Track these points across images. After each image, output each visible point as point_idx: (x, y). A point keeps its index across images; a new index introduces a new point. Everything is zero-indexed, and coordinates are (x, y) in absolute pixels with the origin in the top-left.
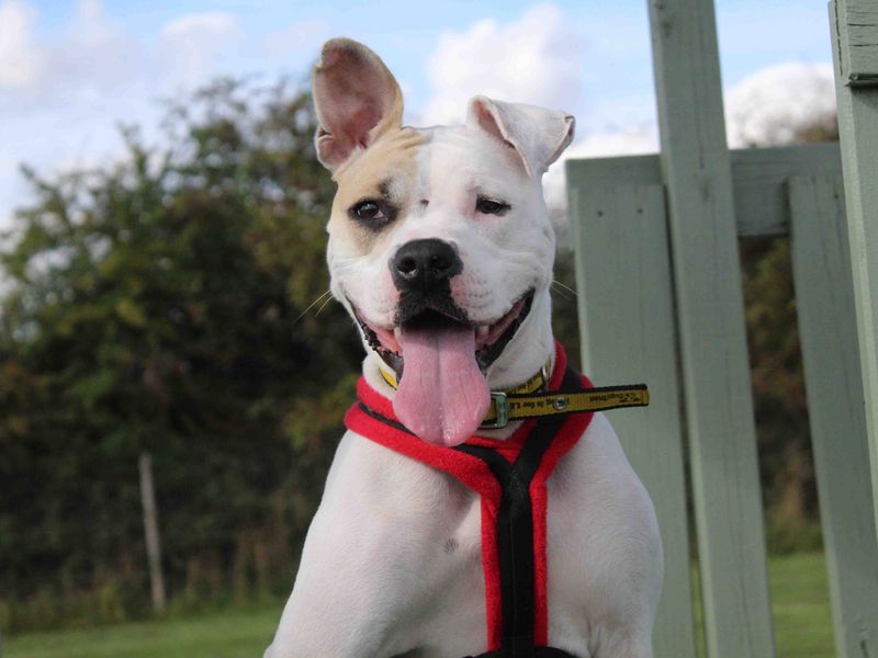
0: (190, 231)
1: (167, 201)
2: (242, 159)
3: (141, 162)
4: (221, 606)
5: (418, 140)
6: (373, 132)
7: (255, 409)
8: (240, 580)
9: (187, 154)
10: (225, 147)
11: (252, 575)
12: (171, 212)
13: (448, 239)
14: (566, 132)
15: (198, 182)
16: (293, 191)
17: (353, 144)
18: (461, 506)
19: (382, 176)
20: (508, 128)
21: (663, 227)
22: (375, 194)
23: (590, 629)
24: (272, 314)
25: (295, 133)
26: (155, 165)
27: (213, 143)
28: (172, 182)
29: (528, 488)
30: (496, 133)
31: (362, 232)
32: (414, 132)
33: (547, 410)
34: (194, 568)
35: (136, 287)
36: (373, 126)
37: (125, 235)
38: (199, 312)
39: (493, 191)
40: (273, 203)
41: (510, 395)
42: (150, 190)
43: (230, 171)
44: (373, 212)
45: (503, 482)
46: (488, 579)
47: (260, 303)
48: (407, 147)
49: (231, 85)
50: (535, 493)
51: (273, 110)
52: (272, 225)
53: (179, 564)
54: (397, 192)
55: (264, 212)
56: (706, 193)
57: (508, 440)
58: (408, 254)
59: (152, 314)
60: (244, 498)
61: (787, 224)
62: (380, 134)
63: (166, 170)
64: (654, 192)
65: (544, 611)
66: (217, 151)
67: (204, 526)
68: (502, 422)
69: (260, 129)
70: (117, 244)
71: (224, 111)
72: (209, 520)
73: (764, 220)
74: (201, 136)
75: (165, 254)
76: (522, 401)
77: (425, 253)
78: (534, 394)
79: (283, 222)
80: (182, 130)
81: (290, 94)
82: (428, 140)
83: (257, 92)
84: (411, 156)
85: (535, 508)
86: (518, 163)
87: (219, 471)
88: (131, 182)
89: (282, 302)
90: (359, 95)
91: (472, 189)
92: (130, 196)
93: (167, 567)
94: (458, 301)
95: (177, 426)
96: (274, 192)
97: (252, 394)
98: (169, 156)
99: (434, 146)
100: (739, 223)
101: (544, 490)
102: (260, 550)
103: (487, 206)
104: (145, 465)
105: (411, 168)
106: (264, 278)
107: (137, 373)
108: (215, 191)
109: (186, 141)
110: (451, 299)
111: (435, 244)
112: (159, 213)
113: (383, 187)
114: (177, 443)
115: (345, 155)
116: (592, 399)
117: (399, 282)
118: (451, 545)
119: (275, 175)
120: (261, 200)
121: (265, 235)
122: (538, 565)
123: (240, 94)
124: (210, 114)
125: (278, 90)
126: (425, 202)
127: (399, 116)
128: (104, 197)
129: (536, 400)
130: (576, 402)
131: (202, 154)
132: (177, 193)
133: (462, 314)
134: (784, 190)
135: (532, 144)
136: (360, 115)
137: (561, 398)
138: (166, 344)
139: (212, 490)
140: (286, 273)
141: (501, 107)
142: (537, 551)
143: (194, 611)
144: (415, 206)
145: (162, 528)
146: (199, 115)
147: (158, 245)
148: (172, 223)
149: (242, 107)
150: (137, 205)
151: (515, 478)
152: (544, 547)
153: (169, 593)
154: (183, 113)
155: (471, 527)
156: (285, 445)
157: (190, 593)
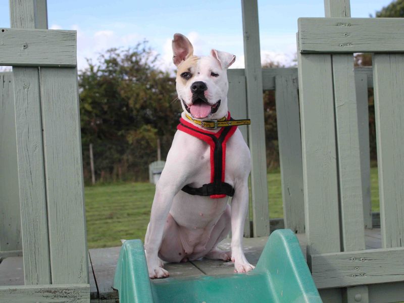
0: (104, 86)
1: (98, 78)
2: (118, 69)
3: (92, 68)
4: (109, 183)
5: (197, 59)
6: (186, 57)
7: (120, 133)
8: (114, 177)
9: (104, 67)
10: (114, 65)
11: (117, 175)
12: (99, 81)
13: (204, 82)
14: (233, 59)
15: (107, 74)
16: (131, 78)
17: (181, 60)
18: (205, 148)
19: (188, 67)
20: (219, 57)
21: (245, 87)
22: (187, 71)
23: (234, 179)
24: (125, 109)
25: (132, 62)
26: (95, 69)
27: (111, 64)
28: (100, 74)
29: (221, 144)
30: (216, 58)
31: (184, 80)
32: (196, 57)
33: (227, 125)
34: (103, 173)
35: (90, 100)
36: (186, 55)
37: (87, 87)
38: (106, 108)
39: (215, 71)
40: (126, 80)
41: (218, 121)
42: (94, 75)
43: (115, 71)
44: (187, 75)
45: (216, 143)
46: (211, 166)
47: (122, 106)
48: (195, 60)
49: (115, 50)
50: (223, 146)
51: (127, 56)
52: (125, 86)
53: (99, 172)
54: (193, 71)
55: (124, 82)
56: (256, 78)
57: (217, 133)
58: (195, 85)
59: (93, 108)
60: (116, 156)
61: (274, 87)
62: (188, 57)
63: (98, 70)
64: (243, 78)
65: (224, 174)
66: (111, 66)
67: (105, 163)
68: (216, 128)
69: (123, 61)
70: (85, 89)
71: (114, 56)
72: (107, 161)
73: (269, 86)
74: (107, 62)
75: (97, 93)
76: (221, 123)
77: (199, 85)
78: (224, 121)
79: (128, 85)
80: (103, 60)
81: (131, 52)
82: (199, 59)
83: (123, 51)
84: (196, 62)
85: (223, 149)
86: (220, 64)
87: (110, 149)
88: (89, 73)
89: (127, 106)
90: (183, 48)
91: (210, 70)
92: (89, 77)
93: (96, 173)
94: (206, 97)
95: (99, 137)
96: (127, 78)
97: (119, 129)
98: (99, 67)
99: (201, 60)
100: (263, 87)
101: (225, 145)
102: (120, 169)
103: (213, 75)
104: (91, 146)
105: (196, 65)
106: (123, 100)
107: (89, 123)
108: (111, 77)
109: (103, 64)
110: (204, 96)
111: (201, 83)
112: (96, 82)
113: (189, 69)
114: (99, 141)
115: (180, 62)
116: (238, 122)
117: (192, 91)
118: (203, 158)
119: (127, 73)
120: (122, 79)
121: (123, 89)
122: (223, 163)
123: (117, 52)
124: (110, 57)
125: (128, 51)
126: (199, 73)
127: (192, 52)
128: (82, 77)
129: (224, 123)
130: (233, 123)
131: (107, 67)
132: (101, 77)
133: (206, 100)
134: (274, 78)
135: (224, 61)
136: (183, 52)
137: (230, 122)
138: (97, 115)
139: (108, 153)
140: (129, 99)
141: (217, 51)
142: (223, 159)
143: (103, 184)
144: (196, 74)
145: (95, 163)
146: (107, 57)
147: (96, 90)
148: (100, 84)
149: (118, 55)
150: (90, 79)
151: (219, 142)
152: (225, 158)
153: (96, 179)
154: (103, 56)
155: (208, 153)
156: (127, 143)
157: (102, 180)
